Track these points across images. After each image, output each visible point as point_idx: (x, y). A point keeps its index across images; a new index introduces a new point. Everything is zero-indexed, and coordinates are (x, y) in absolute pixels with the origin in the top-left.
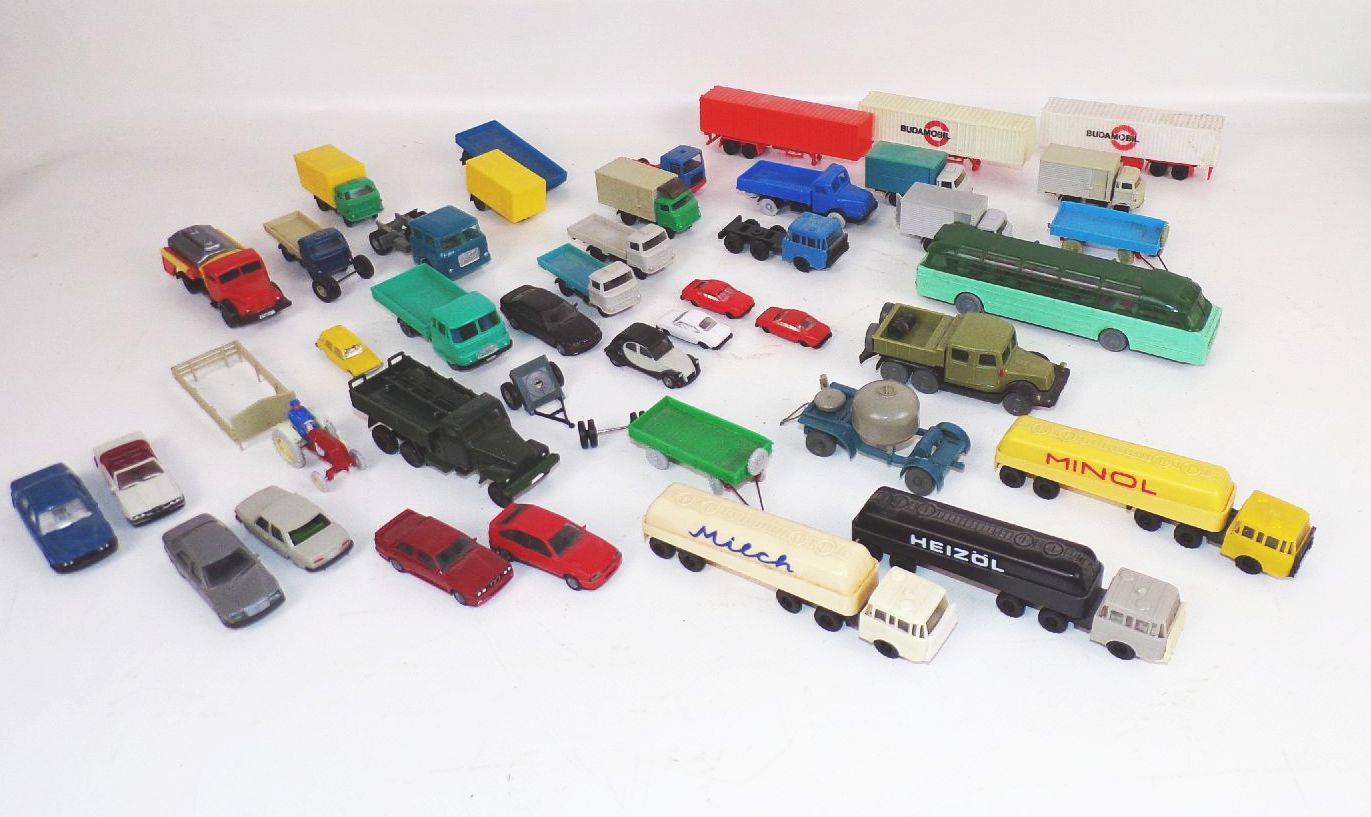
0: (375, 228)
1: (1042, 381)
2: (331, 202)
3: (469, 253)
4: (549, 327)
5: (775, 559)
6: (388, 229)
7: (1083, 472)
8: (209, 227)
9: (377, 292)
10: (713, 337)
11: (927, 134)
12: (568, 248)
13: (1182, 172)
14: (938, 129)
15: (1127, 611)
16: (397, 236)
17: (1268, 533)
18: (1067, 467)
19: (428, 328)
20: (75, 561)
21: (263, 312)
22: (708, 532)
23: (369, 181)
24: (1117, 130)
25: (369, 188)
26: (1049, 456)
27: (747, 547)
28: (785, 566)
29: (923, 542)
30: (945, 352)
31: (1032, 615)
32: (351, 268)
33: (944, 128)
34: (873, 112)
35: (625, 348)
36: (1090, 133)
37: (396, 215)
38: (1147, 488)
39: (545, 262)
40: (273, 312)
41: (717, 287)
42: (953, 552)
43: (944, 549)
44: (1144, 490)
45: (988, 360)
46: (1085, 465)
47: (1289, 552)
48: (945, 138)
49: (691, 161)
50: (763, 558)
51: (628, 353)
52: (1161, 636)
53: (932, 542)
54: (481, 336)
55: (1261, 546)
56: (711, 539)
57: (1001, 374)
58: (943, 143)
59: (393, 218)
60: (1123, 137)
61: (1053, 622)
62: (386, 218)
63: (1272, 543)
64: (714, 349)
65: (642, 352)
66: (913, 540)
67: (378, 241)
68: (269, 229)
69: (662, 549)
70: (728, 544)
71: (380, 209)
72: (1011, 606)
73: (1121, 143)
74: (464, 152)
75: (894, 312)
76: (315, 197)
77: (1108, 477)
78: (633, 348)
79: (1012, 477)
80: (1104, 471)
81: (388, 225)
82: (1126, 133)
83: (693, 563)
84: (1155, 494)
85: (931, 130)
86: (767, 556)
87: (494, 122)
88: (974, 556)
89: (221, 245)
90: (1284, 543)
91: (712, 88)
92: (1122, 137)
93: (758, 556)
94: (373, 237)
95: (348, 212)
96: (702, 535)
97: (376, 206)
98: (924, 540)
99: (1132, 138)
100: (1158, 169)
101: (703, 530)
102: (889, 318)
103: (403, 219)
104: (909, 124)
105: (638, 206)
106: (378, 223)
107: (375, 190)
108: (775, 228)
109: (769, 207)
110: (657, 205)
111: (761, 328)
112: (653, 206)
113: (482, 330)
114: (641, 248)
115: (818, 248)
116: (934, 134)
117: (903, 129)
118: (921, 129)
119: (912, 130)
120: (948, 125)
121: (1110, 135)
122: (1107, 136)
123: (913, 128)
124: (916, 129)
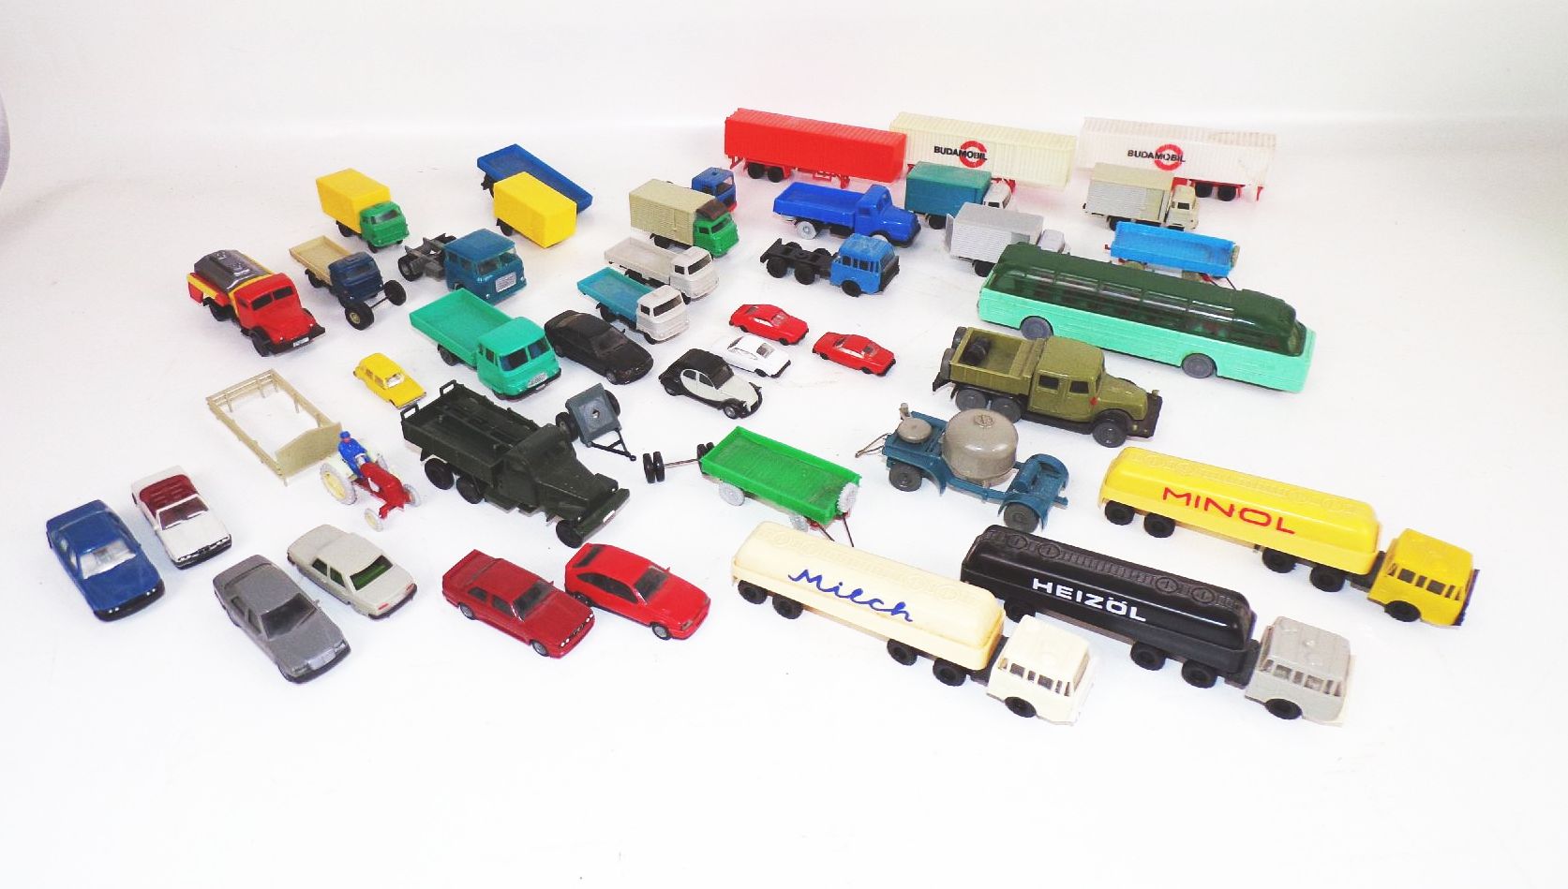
0: (403, 253)
1: (1137, 410)
2: (356, 227)
3: (507, 277)
4: (598, 353)
5: (893, 607)
6: (417, 254)
7: (1206, 509)
8: (236, 252)
9: (415, 317)
10: (771, 365)
11: (963, 155)
12: (607, 272)
13: (1228, 192)
14: (976, 150)
15: (1295, 666)
16: (428, 261)
17: (1431, 575)
18: (1188, 504)
19: (475, 355)
20: (120, 607)
21: (296, 340)
22: (811, 576)
23: (394, 205)
24: (1162, 149)
25: (393, 213)
26: (1167, 491)
27: (858, 592)
28: (903, 615)
29: (1049, 587)
30: (1032, 378)
31: (1173, 667)
32: (382, 295)
33: (982, 148)
34: (905, 133)
35: (682, 376)
36: (1131, 153)
38: (1283, 527)
39: (585, 287)
40: (307, 340)
41: (769, 312)
42: (1085, 598)
43: (1074, 595)
44: (1279, 528)
45: (1080, 387)
46: (1209, 501)
47: (1457, 599)
48: (982, 158)
49: (722, 183)
50: (877, 605)
51: (686, 381)
52: (1337, 694)
53: (1059, 587)
54: (530, 364)
55: (1423, 591)
56: (815, 583)
57: (1093, 401)
58: (979, 164)
59: (421, 243)
60: (1169, 157)
61: (1199, 675)
62: (414, 242)
63: (1436, 587)
64: (772, 376)
65: (703, 380)
66: (1036, 584)
67: (409, 267)
68: (295, 255)
69: (752, 593)
70: (836, 590)
71: (406, 234)
72: (1148, 657)
73: (1164, 162)
74: (487, 175)
75: (968, 336)
76: (338, 223)
77: (1236, 514)
78: (692, 376)
79: (1119, 513)
80: (1232, 508)
81: (417, 249)
82: (1172, 152)
83: (789, 608)
84: (1292, 532)
85: (967, 150)
86: (882, 603)
87: (515, 145)
88: (1110, 603)
89: (251, 270)
90: (1452, 588)
91: (736, 110)
92: (1166, 157)
93: (871, 603)
94: (402, 262)
95: (375, 238)
96: (805, 578)
97: (402, 231)
98: (1050, 585)
99: (1178, 158)
100: (1203, 189)
101: (805, 573)
102: (963, 344)
103: (432, 244)
104: (943, 145)
105: (675, 229)
106: (406, 248)
107: (400, 214)
108: (819, 251)
109: (807, 230)
110: (695, 228)
111: (819, 355)
112: (691, 229)
113: (532, 358)
114: (686, 271)
115: (871, 270)
116: (970, 154)
117: (937, 150)
118: (956, 150)
119: (947, 151)
120: (985, 145)
121: (1154, 155)
122: (1150, 155)
123: (948, 149)
124: (951, 150)
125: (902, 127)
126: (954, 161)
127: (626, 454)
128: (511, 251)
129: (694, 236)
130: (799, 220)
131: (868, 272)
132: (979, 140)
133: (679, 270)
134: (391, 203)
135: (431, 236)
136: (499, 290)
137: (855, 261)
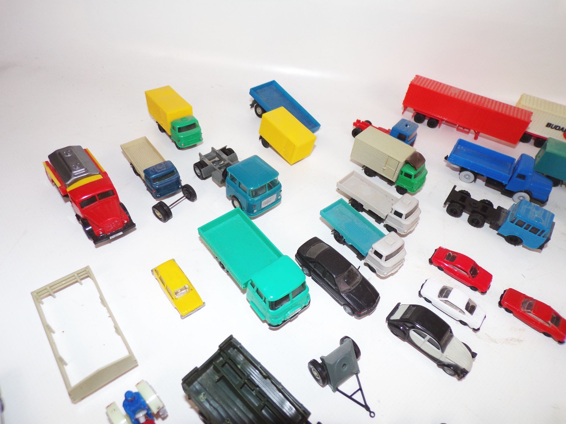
2: (167, 128)
3: (270, 198)
6: (207, 161)
8: (81, 148)
9: (202, 232)
10: (476, 321)
12: (341, 201)
16: (215, 170)
21: (111, 235)
23: (195, 120)
25: (193, 126)
32: (181, 194)
37: (212, 148)
40: (121, 233)
59: (210, 152)
62: (204, 149)
64: (475, 330)
65: (429, 339)
67: (201, 171)
68: (125, 150)
74: (255, 100)
76: (156, 121)
81: (207, 156)
87: (274, 82)
89: (86, 169)
91: (415, 76)
95: (179, 141)
97: (198, 138)
103: (217, 153)
104: (554, 123)
105: (385, 168)
106: (200, 155)
107: (198, 126)
108: (484, 202)
109: (467, 177)
110: (401, 172)
111: (504, 308)
112: (398, 172)
113: (293, 298)
114: (404, 217)
115: (539, 235)
118: (563, 128)
119: (557, 128)
123: (557, 126)
124: (560, 127)
125: (526, 106)
127: (367, 408)
128: (276, 178)
129: (398, 177)
130: (462, 169)
131: (536, 235)
133: (398, 214)
134: (193, 117)
135: (218, 148)
136: (263, 206)
137: (529, 226)
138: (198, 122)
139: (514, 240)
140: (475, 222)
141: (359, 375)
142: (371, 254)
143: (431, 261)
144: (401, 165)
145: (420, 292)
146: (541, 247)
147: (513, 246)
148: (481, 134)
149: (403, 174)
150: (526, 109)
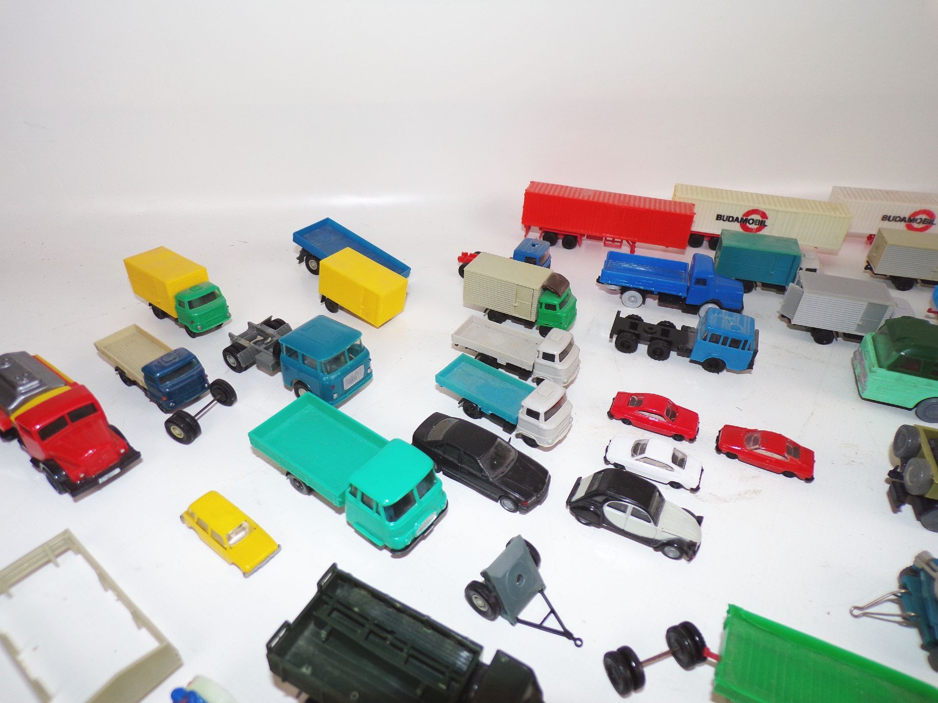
0: (228, 343)
3: (354, 372)
4: (490, 475)
6: (244, 342)
10: (690, 476)
11: (744, 222)
14: (756, 217)
16: (259, 352)
21: (101, 475)
23: (214, 286)
24: (915, 214)
25: (212, 296)
32: (209, 398)
33: (764, 215)
34: (692, 203)
37: (249, 324)
39: (444, 380)
40: (117, 471)
41: (657, 403)
48: (762, 225)
49: (544, 255)
54: (418, 505)
58: (759, 230)
59: (245, 328)
60: (921, 220)
62: (237, 326)
64: (694, 490)
65: (634, 512)
67: (236, 359)
68: (103, 351)
71: (227, 316)
73: (916, 226)
74: (303, 249)
76: (149, 303)
81: (242, 336)
85: (749, 218)
87: (327, 220)
89: (41, 381)
91: (528, 183)
92: (918, 220)
94: (227, 352)
95: (192, 322)
97: (222, 316)
103: (258, 329)
104: (725, 213)
105: (516, 305)
106: (231, 335)
107: (220, 295)
108: (662, 324)
109: (633, 299)
110: (540, 304)
111: (724, 454)
112: (535, 305)
113: (420, 498)
114: (557, 359)
115: (743, 348)
116: (751, 222)
117: (719, 217)
118: (737, 218)
119: (729, 219)
120: (767, 213)
121: (907, 219)
122: (903, 220)
123: (730, 217)
124: (733, 218)
125: (685, 197)
126: (736, 227)
127: (567, 634)
128: (358, 342)
129: (538, 312)
130: (624, 290)
131: (740, 349)
132: (761, 207)
133: (549, 357)
134: (209, 283)
135: (258, 320)
136: (346, 387)
137: (726, 339)
138: (218, 289)
139: (714, 366)
140: (658, 354)
141: (546, 592)
142: (523, 416)
143: (611, 415)
144: (537, 295)
145: (605, 458)
146: (750, 366)
147: (715, 374)
148: (637, 244)
149: (543, 306)
150: (686, 201)
